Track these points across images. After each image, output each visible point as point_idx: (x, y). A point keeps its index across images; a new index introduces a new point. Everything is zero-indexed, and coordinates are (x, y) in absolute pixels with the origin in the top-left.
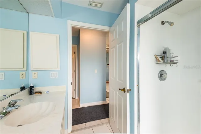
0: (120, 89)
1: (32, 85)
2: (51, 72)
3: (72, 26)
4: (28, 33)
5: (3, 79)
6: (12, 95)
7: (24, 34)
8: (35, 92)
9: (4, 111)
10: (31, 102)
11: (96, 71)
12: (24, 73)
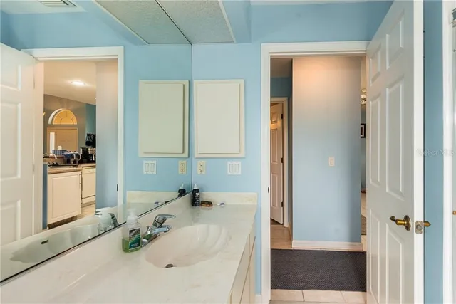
0: (393, 219)
1: (195, 188)
2: (229, 163)
3: (271, 56)
4: (191, 84)
5: (155, 173)
6: (166, 202)
7: (184, 85)
8: (201, 200)
9: (149, 233)
10: (195, 220)
11: (332, 161)
12: (185, 162)
